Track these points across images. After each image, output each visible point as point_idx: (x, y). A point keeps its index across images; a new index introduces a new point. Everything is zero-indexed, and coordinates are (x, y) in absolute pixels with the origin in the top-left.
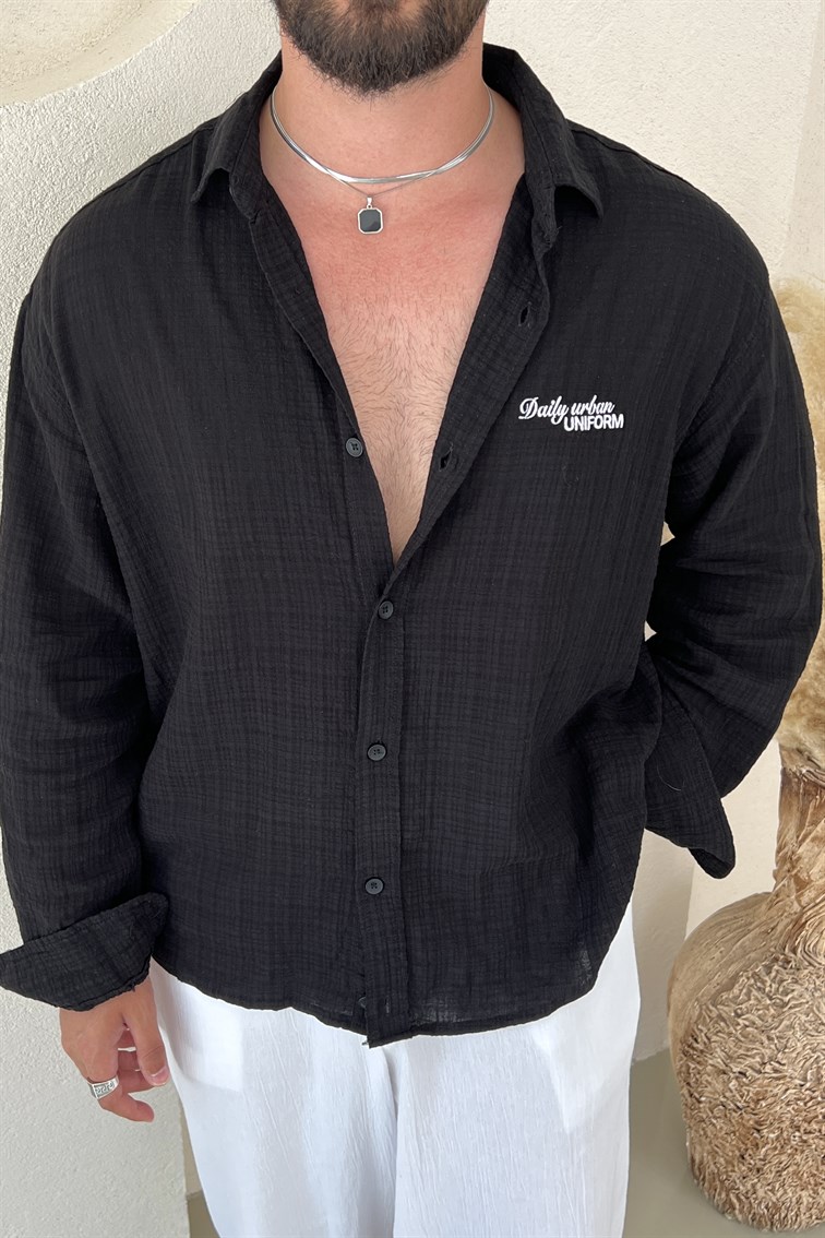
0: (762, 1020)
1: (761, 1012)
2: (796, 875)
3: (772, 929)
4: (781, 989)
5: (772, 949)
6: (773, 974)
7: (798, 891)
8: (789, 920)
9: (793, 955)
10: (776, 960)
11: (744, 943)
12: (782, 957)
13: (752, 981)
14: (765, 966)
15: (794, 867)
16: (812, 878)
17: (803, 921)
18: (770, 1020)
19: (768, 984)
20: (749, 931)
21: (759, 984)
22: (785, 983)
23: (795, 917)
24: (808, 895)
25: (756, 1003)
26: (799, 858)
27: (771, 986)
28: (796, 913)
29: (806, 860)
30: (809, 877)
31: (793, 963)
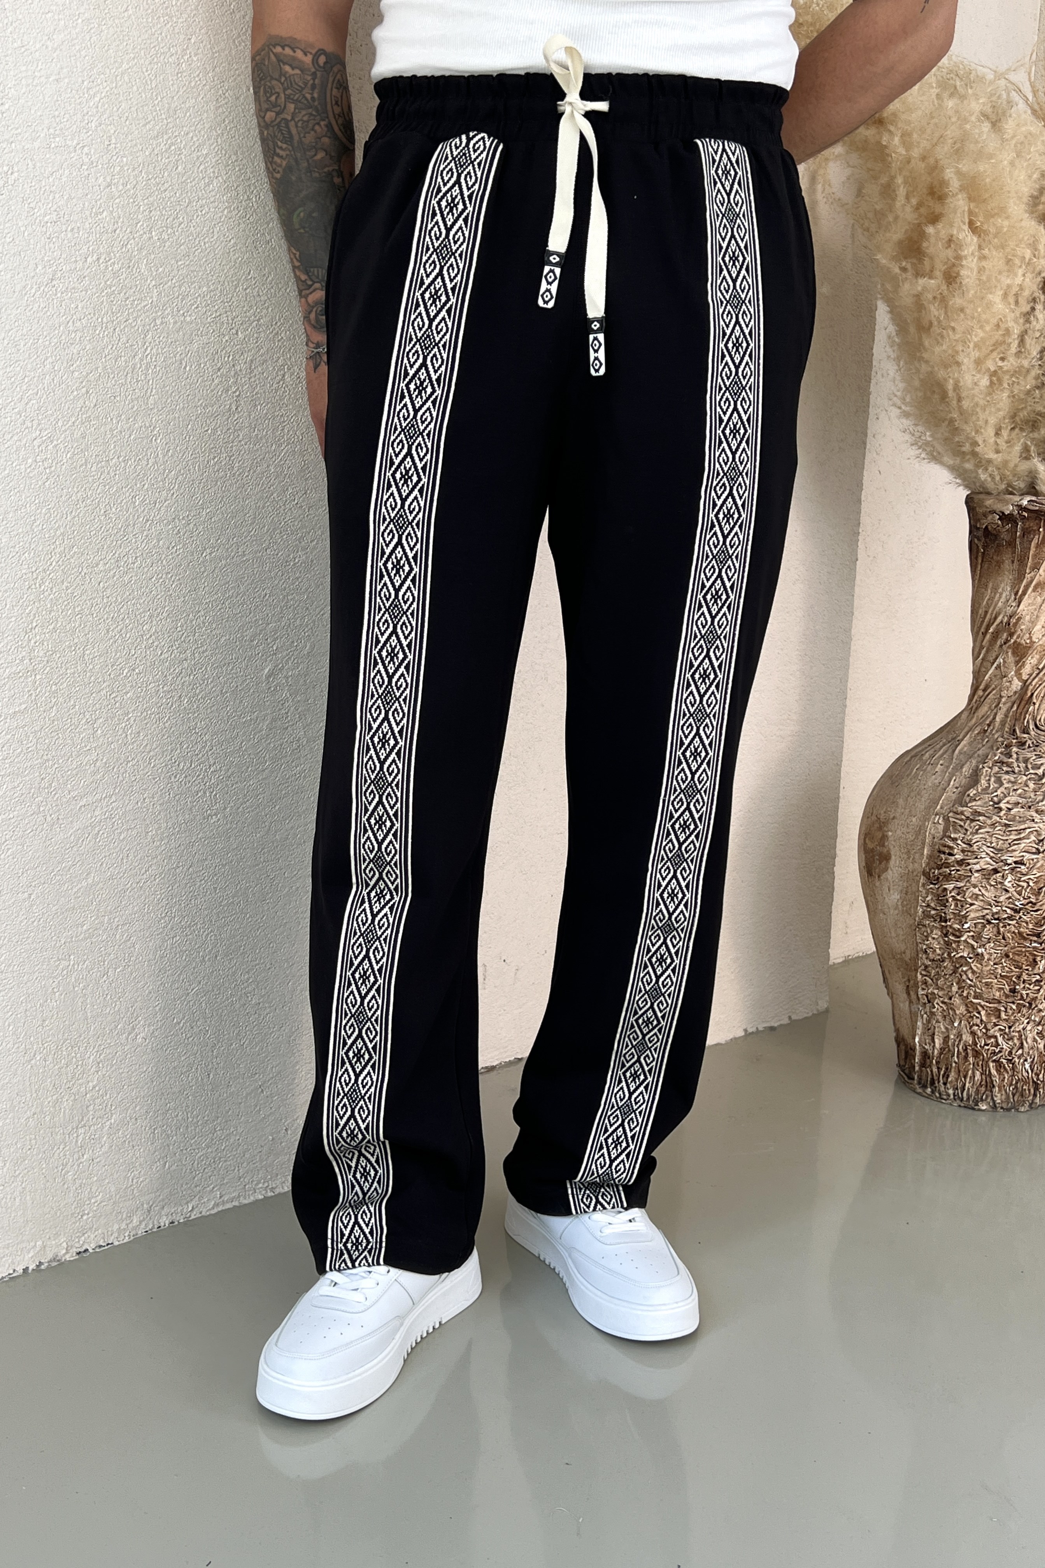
0: (1025, 798)
1: (1020, 791)
2: (1015, 642)
3: (989, 725)
4: (1030, 766)
5: (1000, 739)
6: (1015, 756)
7: (1017, 663)
8: (1009, 704)
9: (1025, 736)
10: (1008, 746)
11: (963, 749)
12: (1014, 741)
13: (996, 769)
14: (1001, 753)
15: (1011, 635)
16: (1034, 639)
17: (1029, 694)
18: (1032, 795)
19: (1015, 765)
20: (960, 741)
21: (1005, 769)
22: (1031, 760)
23: (1013, 698)
24: (1031, 661)
25: (1010, 785)
26: (1019, 619)
27: (1019, 766)
28: (1015, 693)
29: (1028, 618)
30: (1030, 638)
31: (1029, 742)
